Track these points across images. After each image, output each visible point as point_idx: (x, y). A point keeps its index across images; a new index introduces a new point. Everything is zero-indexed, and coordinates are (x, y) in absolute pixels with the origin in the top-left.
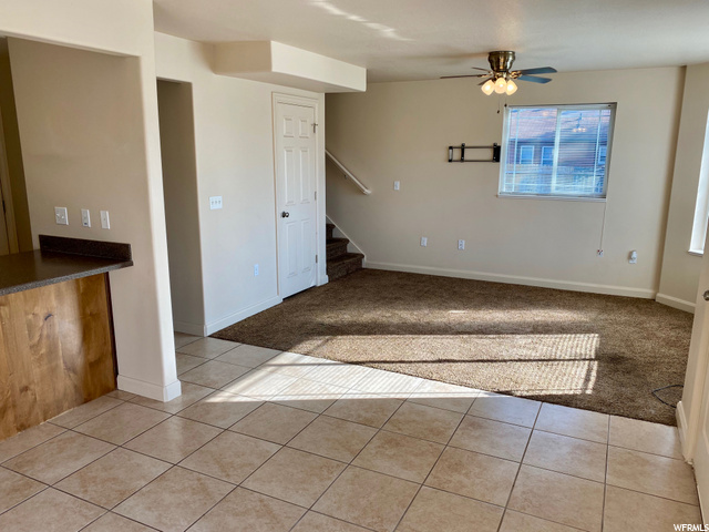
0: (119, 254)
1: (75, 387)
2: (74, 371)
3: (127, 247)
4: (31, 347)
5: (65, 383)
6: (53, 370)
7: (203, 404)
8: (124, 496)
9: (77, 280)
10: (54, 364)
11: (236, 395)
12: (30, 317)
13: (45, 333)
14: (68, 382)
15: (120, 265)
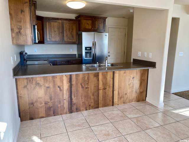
0: (152, 65)
1: (136, 97)
2: (137, 93)
3: (155, 63)
4: (129, 84)
5: (134, 95)
6: (132, 91)
7: (170, 112)
8: (148, 128)
9: (141, 70)
10: (133, 90)
11: (181, 112)
12: (130, 77)
13: (132, 82)
14: (135, 95)
15: (153, 67)
